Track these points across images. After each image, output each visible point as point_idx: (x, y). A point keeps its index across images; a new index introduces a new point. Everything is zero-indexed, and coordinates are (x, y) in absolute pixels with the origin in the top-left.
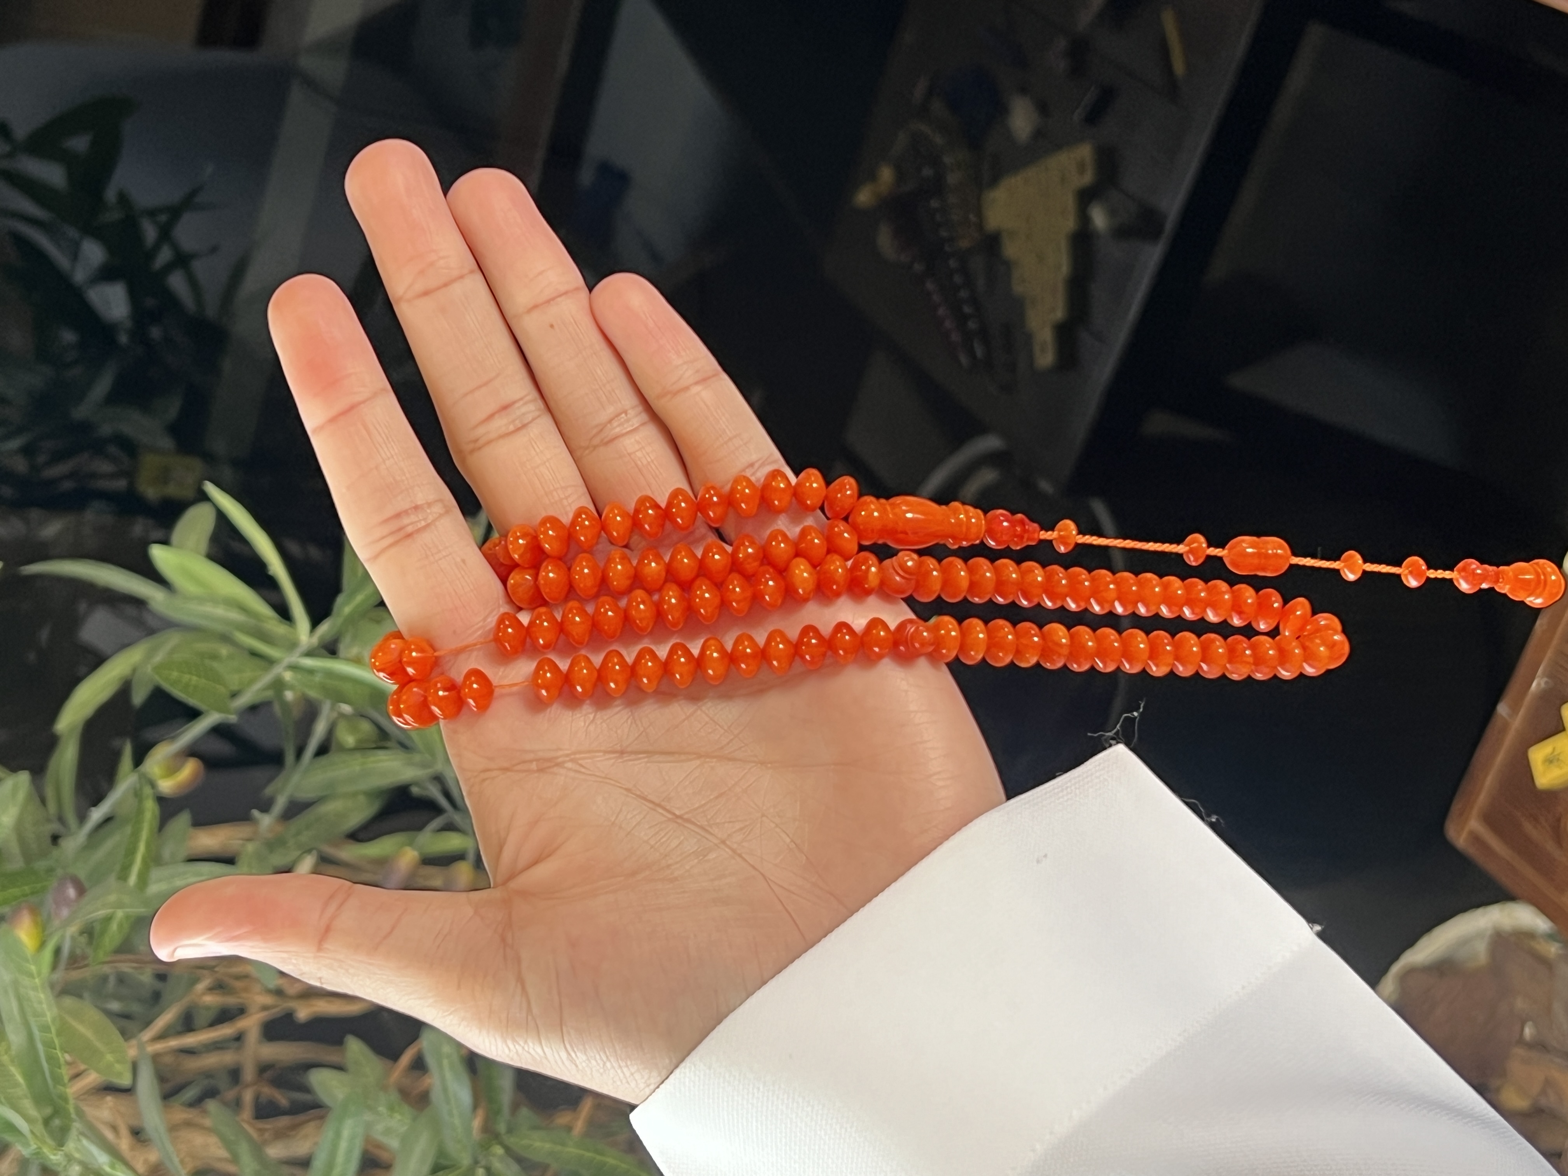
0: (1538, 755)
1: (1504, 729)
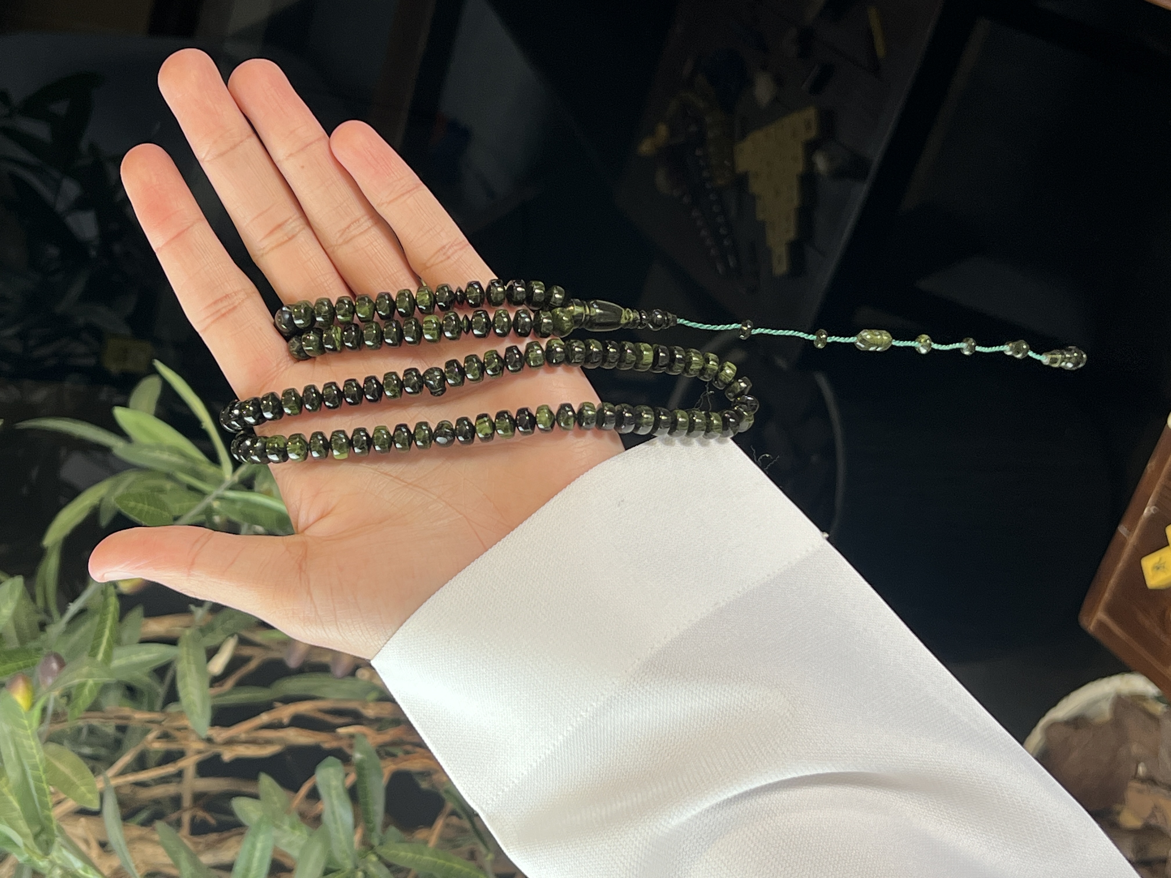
0: (1148, 563)
1: (1123, 544)
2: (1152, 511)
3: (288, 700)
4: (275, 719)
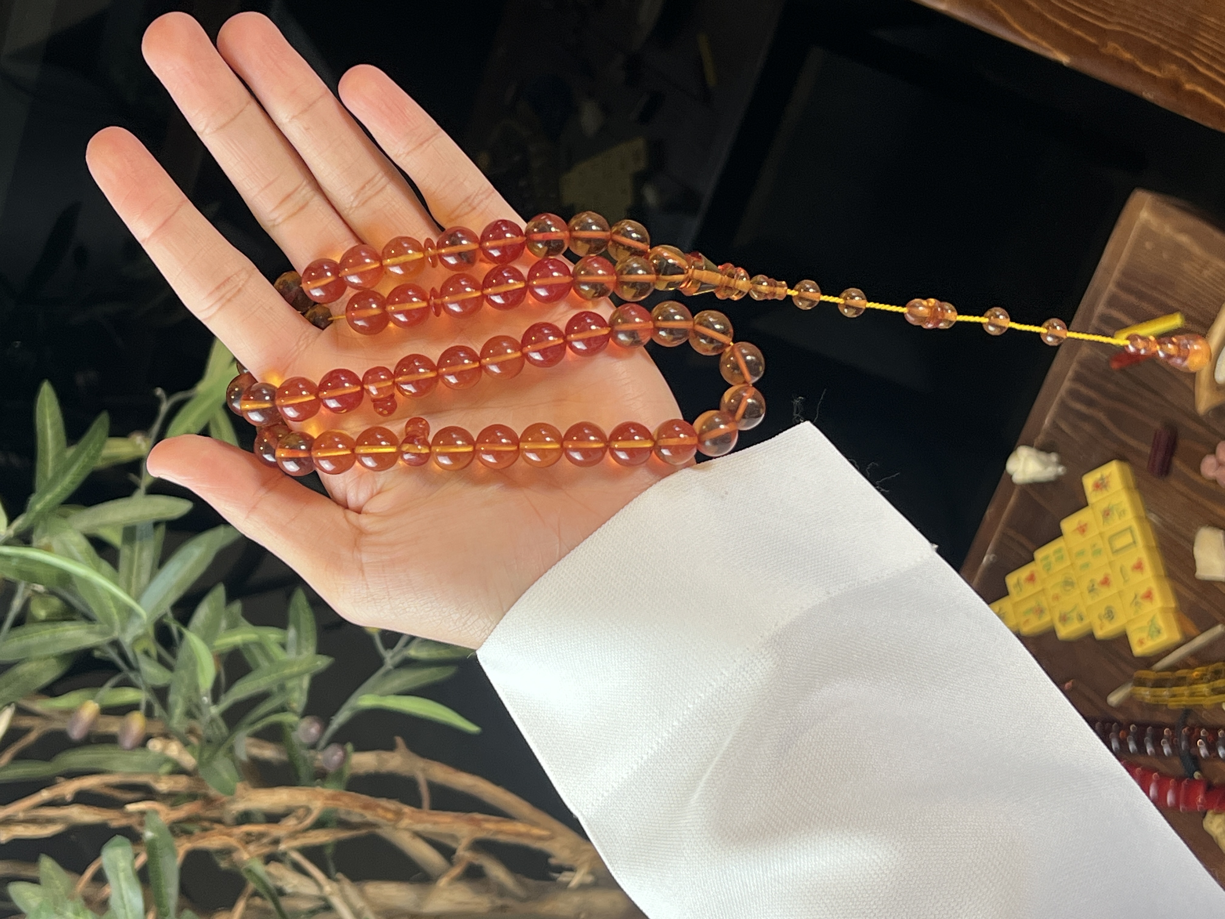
2: (991, 559)
3: (72, 775)
4: (56, 796)
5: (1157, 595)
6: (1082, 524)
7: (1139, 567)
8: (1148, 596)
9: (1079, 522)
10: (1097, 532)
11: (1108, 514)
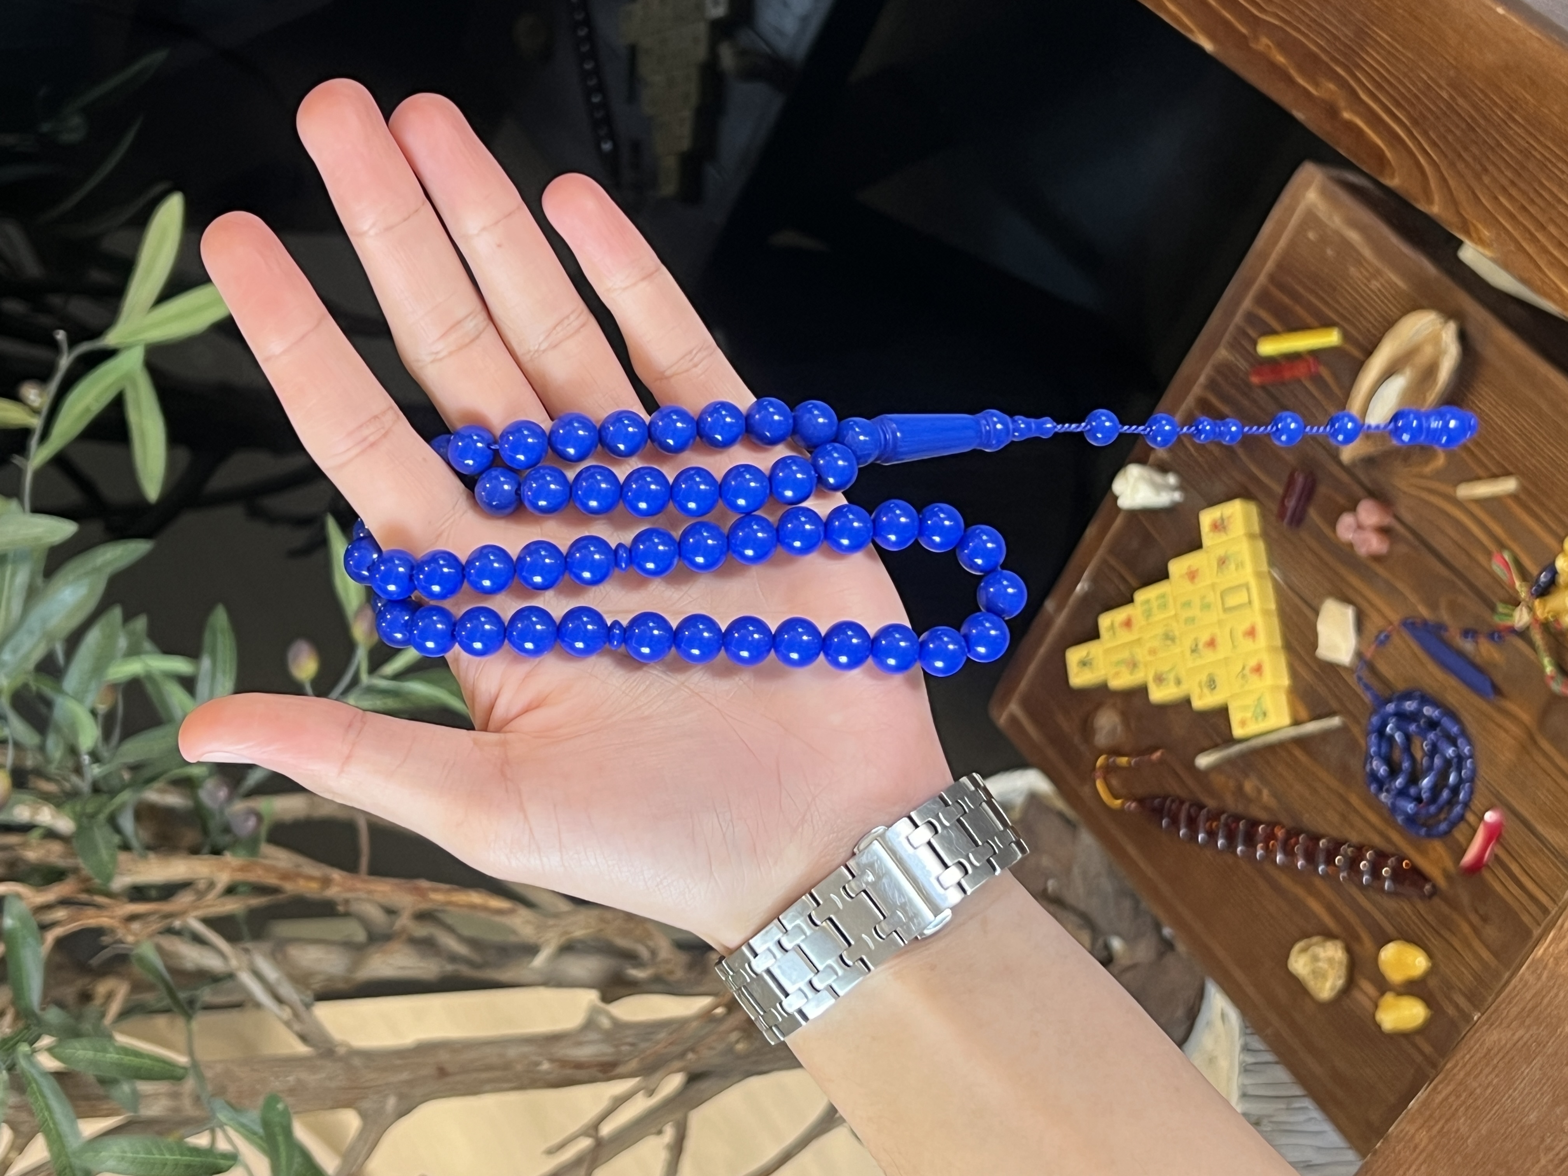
0: (1074, 656)
1: (1049, 624)
2: (1086, 587)
5: (1267, 669)
6: (1194, 568)
7: (1251, 633)
8: (1258, 669)
9: (1189, 567)
10: (1208, 582)
11: (1224, 562)
